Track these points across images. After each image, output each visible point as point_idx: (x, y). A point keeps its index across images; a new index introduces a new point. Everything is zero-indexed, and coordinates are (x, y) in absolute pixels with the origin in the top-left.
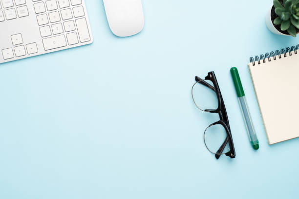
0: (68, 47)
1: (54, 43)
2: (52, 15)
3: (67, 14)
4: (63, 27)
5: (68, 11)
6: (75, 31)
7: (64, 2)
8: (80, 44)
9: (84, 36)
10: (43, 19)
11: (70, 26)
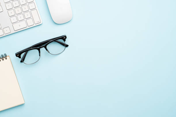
0: (28, 27)
1: (20, 25)
2: (16, 10)
3: (25, 8)
4: (24, 16)
5: (26, 7)
6: (31, 17)
7: (23, 1)
8: (35, 25)
9: (37, 20)
10: (11, 13)
11: (28, 15)
